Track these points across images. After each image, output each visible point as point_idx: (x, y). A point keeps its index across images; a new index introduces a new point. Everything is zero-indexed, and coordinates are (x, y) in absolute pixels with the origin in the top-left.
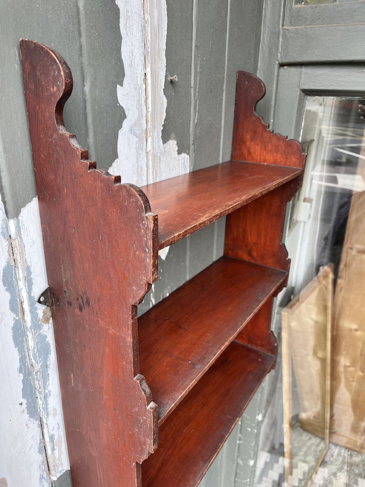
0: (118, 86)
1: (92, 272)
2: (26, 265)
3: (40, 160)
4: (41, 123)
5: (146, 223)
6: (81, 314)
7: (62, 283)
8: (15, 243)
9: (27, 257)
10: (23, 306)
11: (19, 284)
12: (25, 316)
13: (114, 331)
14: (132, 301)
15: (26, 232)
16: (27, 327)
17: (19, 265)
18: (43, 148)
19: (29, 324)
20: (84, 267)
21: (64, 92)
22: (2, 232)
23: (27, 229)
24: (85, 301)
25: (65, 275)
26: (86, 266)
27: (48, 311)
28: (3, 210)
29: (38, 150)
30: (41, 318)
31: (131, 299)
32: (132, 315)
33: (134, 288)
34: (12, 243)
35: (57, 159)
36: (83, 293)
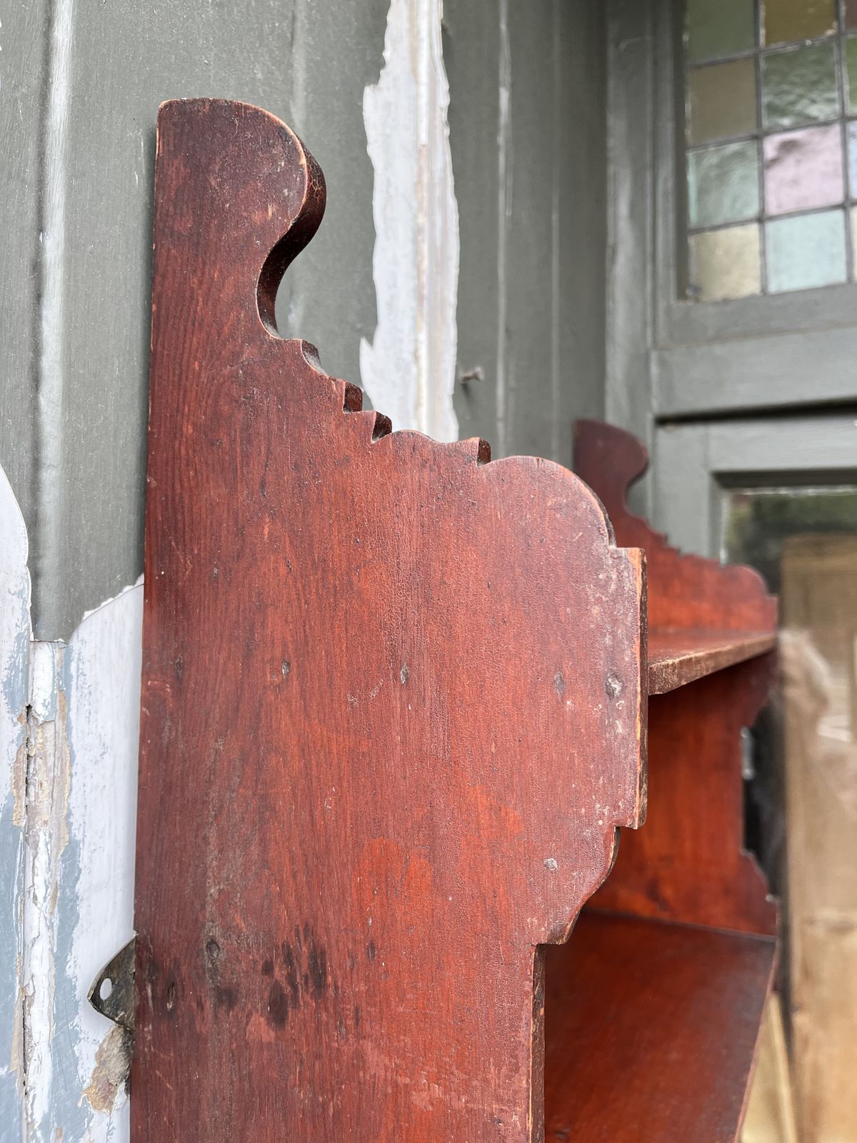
0: (364, 343)
1: (348, 831)
2: (67, 837)
3: (177, 445)
4: (200, 324)
5: (614, 577)
6: (277, 1038)
7: (203, 907)
8: (41, 741)
9: (75, 801)
10: (28, 1018)
11: (28, 916)
12: (32, 1067)
13: (437, 1091)
14: (540, 926)
15: (87, 703)
16: (33, 1121)
17: (41, 834)
18: (193, 404)
19: (40, 1106)
20: (311, 816)
21: (302, 215)
22: (8, 684)
23: (90, 693)
24: (304, 965)
25: (220, 868)
26: (324, 811)
27: (116, 1051)
28: (25, 601)
29: (171, 416)
30: (88, 1081)
31: (532, 921)
32: (534, 998)
33: (553, 863)
34: (32, 740)
35: (247, 427)
36: (297, 931)
